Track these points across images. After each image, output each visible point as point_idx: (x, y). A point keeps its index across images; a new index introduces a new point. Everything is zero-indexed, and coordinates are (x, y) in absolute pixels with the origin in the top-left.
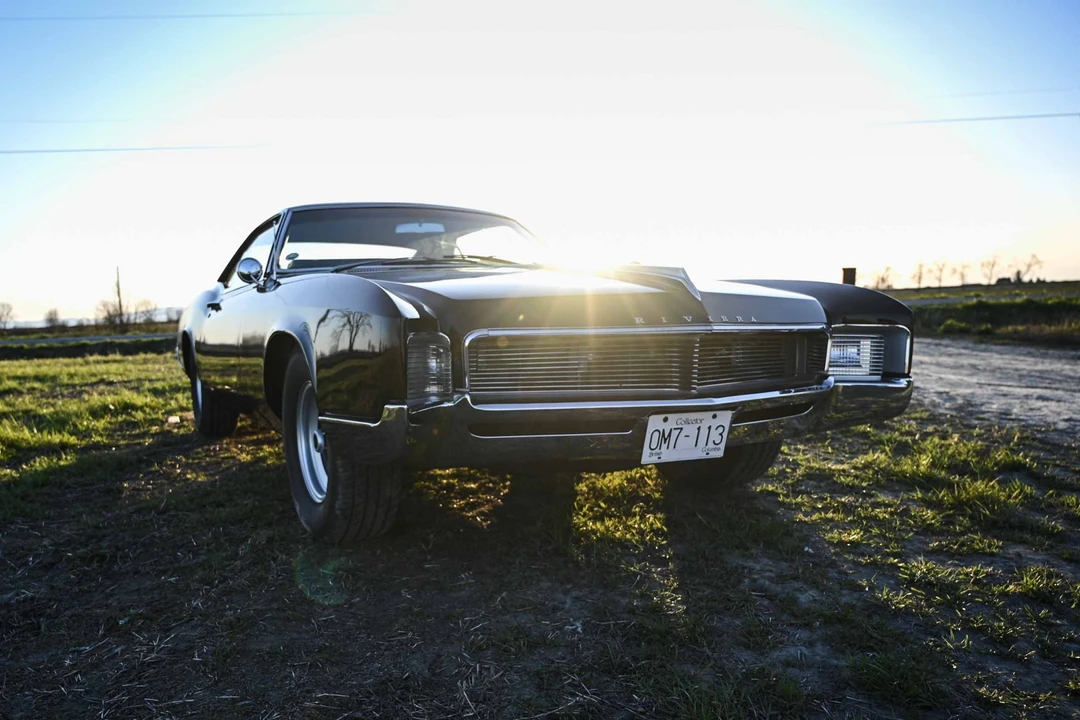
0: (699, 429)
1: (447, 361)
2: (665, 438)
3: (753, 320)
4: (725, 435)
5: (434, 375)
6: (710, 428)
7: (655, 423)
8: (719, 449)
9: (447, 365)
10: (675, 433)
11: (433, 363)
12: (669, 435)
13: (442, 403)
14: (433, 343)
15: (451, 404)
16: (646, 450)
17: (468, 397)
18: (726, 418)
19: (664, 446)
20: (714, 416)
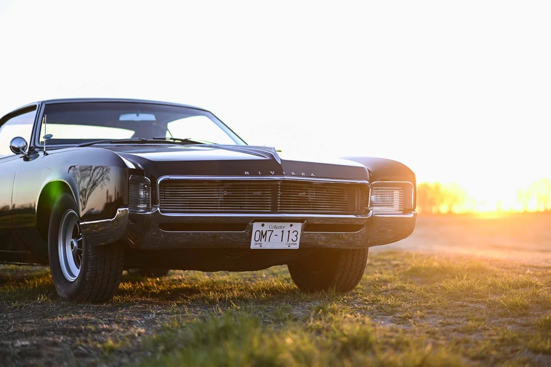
0: (283, 231)
1: (149, 191)
2: (263, 235)
3: (312, 175)
4: (299, 236)
5: (141, 198)
6: (289, 231)
7: (257, 226)
8: (296, 244)
9: (149, 194)
10: (269, 233)
11: (142, 193)
12: (266, 234)
13: (146, 212)
14: (142, 182)
15: (150, 213)
16: (253, 242)
17: (158, 209)
18: (298, 227)
19: (263, 240)
20: (291, 225)
